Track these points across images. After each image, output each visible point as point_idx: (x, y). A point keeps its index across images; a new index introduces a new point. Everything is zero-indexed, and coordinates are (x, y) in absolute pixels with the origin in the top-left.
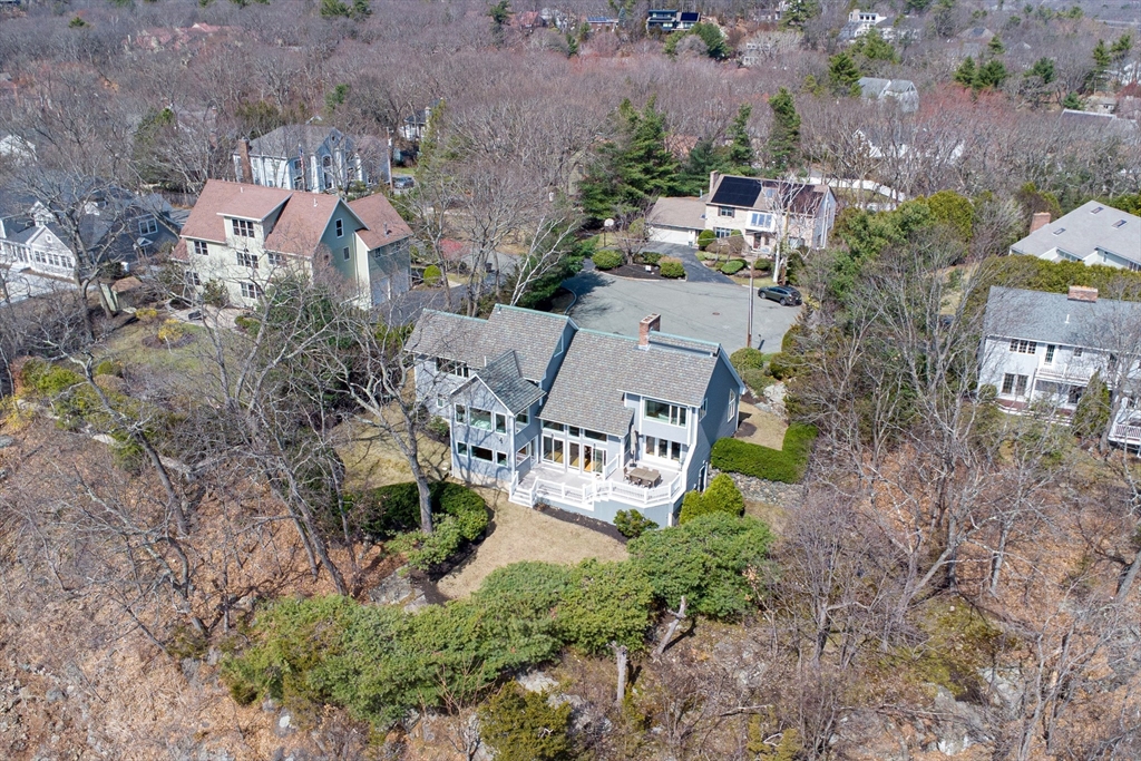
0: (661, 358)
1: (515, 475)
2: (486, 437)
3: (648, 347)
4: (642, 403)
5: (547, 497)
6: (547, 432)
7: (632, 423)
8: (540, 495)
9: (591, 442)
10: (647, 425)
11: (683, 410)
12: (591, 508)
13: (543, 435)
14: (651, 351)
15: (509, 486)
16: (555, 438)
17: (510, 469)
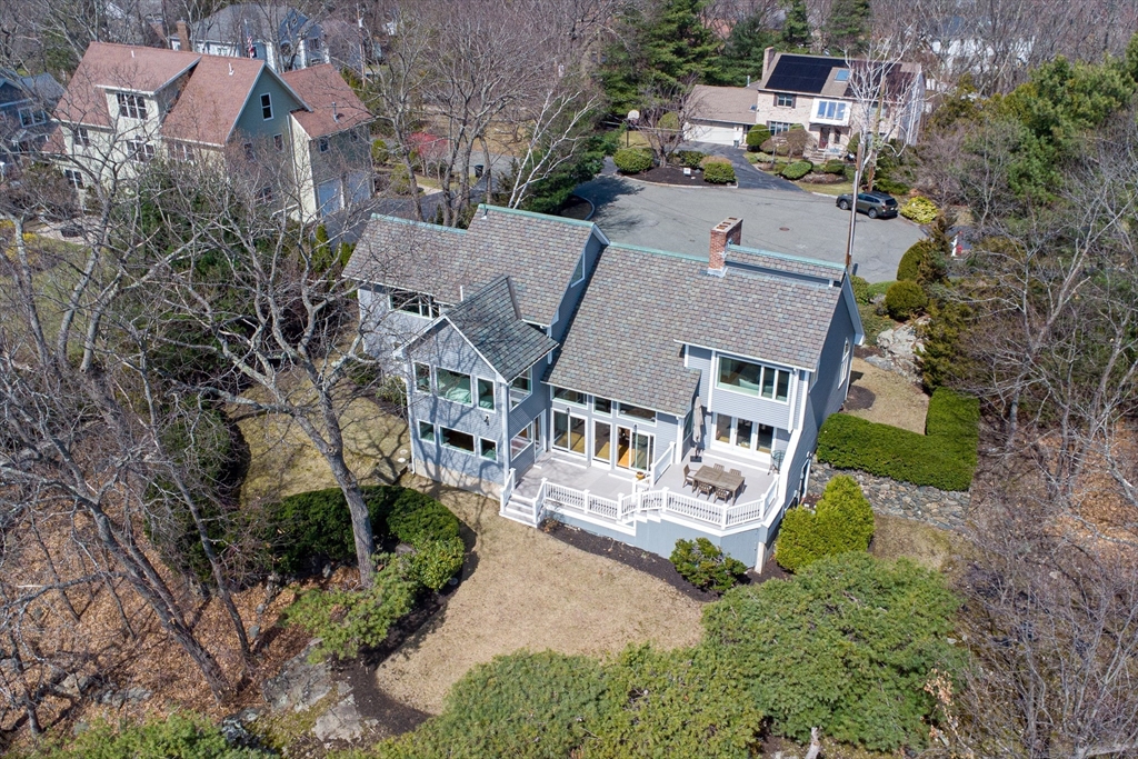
0: (745, 288)
1: (509, 475)
2: (463, 414)
3: (723, 271)
4: (715, 362)
5: (561, 511)
6: (559, 405)
7: (696, 394)
8: (550, 507)
9: (629, 422)
10: (722, 397)
11: (784, 375)
12: (632, 531)
13: (553, 409)
14: (728, 278)
15: (500, 491)
16: (572, 414)
17: (501, 466)
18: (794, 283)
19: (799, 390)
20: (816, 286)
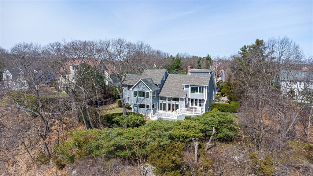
0: (195, 76)
1: (152, 112)
2: (143, 100)
4: (190, 88)
5: (162, 117)
7: (187, 95)
8: (159, 117)
9: (174, 103)
10: (191, 95)
11: (203, 88)
12: (176, 118)
13: (160, 102)
14: (191, 75)
15: (150, 115)
16: (163, 103)
17: (150, 110)
18: (203, 74)
19: (206, 91)
20: (207, 74)
